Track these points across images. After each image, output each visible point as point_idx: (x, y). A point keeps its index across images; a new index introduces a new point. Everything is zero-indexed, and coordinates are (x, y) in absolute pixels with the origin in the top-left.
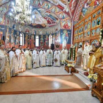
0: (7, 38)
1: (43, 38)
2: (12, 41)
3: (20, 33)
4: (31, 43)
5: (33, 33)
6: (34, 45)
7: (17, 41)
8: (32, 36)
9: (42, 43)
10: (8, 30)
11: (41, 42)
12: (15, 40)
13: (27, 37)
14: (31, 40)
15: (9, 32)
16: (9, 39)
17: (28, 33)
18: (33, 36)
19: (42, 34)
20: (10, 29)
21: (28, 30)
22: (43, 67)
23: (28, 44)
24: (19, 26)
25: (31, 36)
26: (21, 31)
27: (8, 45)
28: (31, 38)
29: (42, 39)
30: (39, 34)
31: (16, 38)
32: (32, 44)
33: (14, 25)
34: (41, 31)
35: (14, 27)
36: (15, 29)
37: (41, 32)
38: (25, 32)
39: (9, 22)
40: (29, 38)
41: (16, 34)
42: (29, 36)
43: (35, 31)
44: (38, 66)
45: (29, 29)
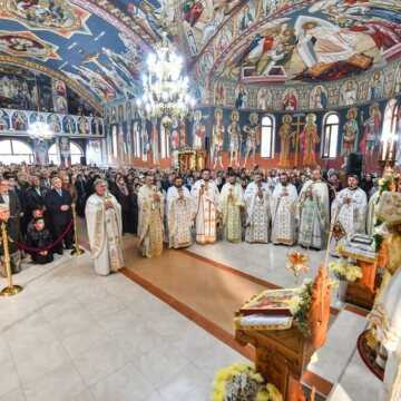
0: (217, 142)
1: (358, 119)
2: (233, 146)
3: (261, 114)
4: (302, 146)
6: (313, 152)
8: (307, 119)
9: (353, 142)
10: (219, 117)
11: (348, 139)
12: (244, 143)
13: (286, 127)
16: (221, 144)
17: (292, 109)
19: (352, 102)
20: (227, 112)
21: (293, 97)
22: (281, 244)
23: (292, 150)
24: (260, 93)
25: (303, 120)
26: (264, 108)
27: (218, 162)
28: (302, 128)
29: (353, 126)
30: (341, 104)
31: (245, 136)
32: (306, 152)
33: (240, 95)
34: (348, 90)
35: (239, 103)
36: (243, 107)
37: (349, 94)
38: (278, 108)
39: (225, 92)
40: (294, 128)
41: (248, 122)
42: (295, 120)
43: (323, 94)
44: (263, 237)
45: (295, 93)
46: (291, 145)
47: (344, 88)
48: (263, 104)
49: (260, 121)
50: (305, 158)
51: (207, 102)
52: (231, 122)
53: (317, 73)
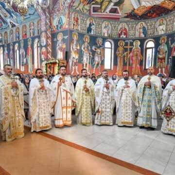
0: (74, 56)
1: (167, 43)
2: (86, 59)
3: (105, 40)
4: (131, 62)
5: (137, 36)
6: (138, 66)
7: (97, 59)
8: (134, 44)
9: (164, 58)
10: (75, 38)
11: (160, 56)
12: (93, 58)
13: (121, 49)
14: (131, 54)
15: (77, 41)
17: (125, 37)
18: (139, 43)
19: (163, 33)
20: (81, 35)
21: (125, 29)
25: (132, 44)
26: (106, 35)
27: (75, 69)
28: (131, 49)
29: (164, 48)
30: (156, 34)
31: (94, 53)
32: (134, 66)
33: (90, 25)
34: (160, 25)
35: (89, 30)
36: (92, 33)
37: (161, 27)
38: (116, 37)
39: (79, 21)
40: (126, 50)
41: (95, 44)
42: (126, 44)
43: (144, 27)
46: (124, 61)
47: (158, 23)
48: (105, 32)
49: (103, 44)
50: (133, 70)
51: (67, 27)
52: (84, 42)
53: (140, 13)
